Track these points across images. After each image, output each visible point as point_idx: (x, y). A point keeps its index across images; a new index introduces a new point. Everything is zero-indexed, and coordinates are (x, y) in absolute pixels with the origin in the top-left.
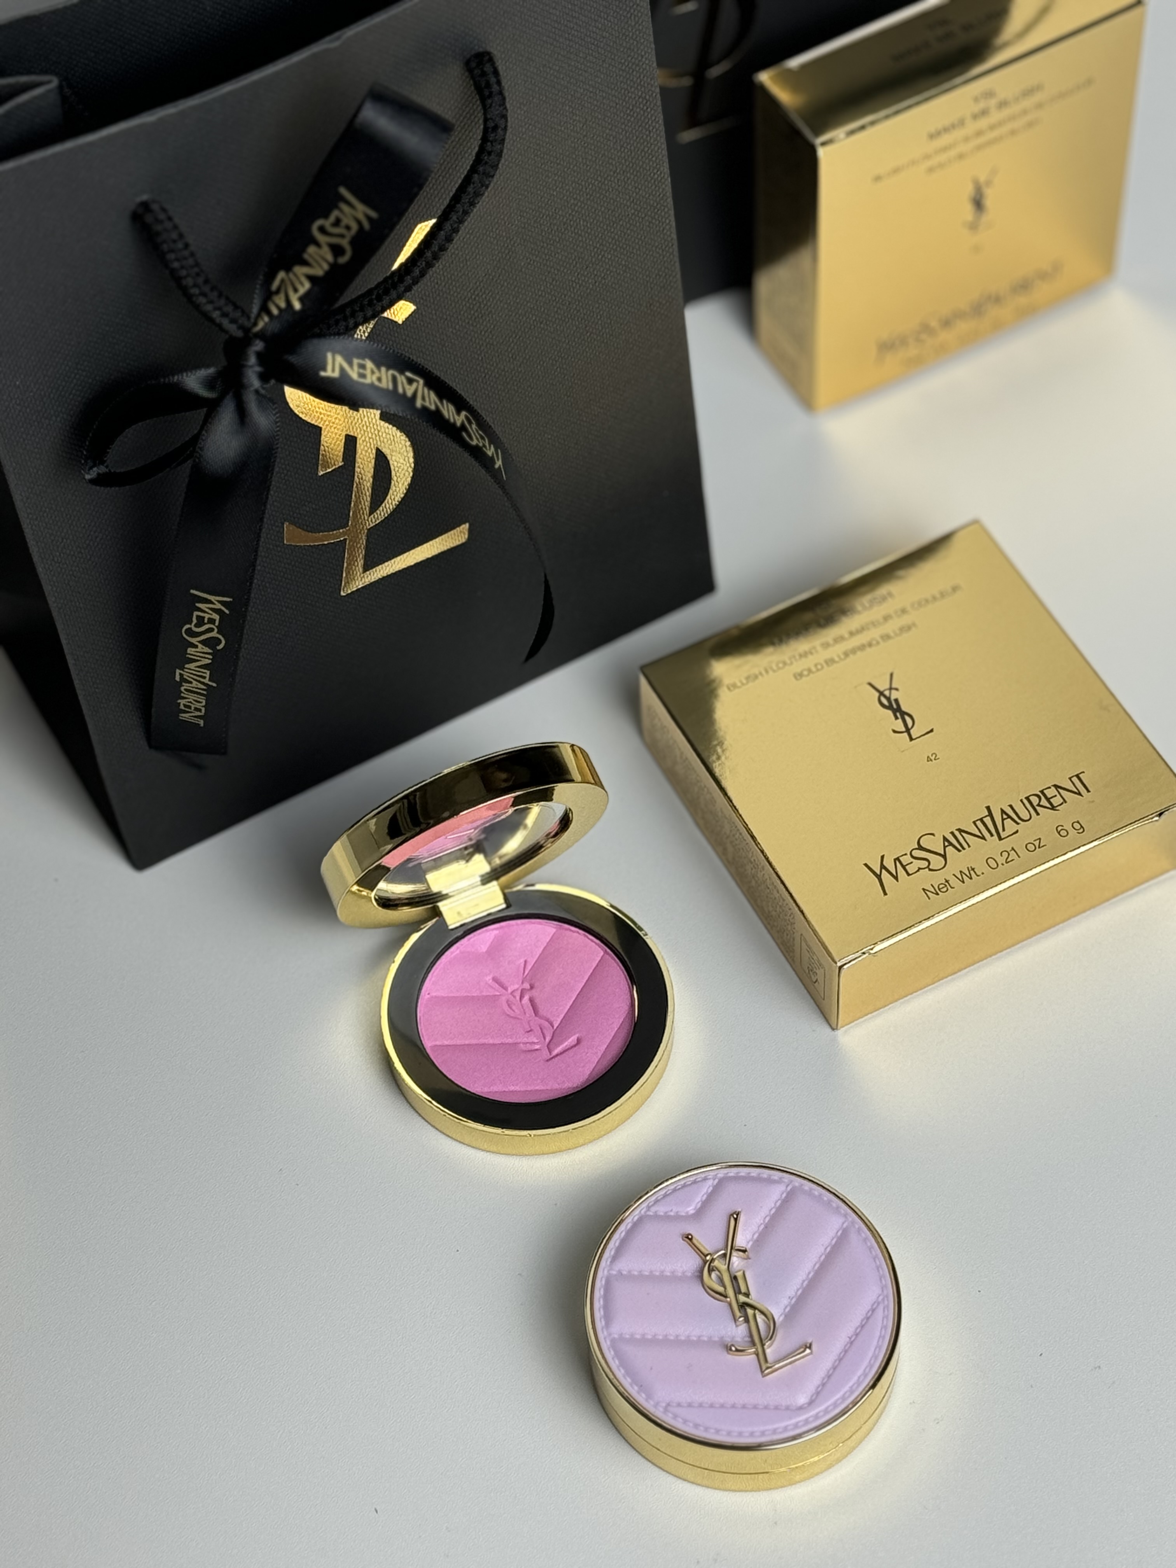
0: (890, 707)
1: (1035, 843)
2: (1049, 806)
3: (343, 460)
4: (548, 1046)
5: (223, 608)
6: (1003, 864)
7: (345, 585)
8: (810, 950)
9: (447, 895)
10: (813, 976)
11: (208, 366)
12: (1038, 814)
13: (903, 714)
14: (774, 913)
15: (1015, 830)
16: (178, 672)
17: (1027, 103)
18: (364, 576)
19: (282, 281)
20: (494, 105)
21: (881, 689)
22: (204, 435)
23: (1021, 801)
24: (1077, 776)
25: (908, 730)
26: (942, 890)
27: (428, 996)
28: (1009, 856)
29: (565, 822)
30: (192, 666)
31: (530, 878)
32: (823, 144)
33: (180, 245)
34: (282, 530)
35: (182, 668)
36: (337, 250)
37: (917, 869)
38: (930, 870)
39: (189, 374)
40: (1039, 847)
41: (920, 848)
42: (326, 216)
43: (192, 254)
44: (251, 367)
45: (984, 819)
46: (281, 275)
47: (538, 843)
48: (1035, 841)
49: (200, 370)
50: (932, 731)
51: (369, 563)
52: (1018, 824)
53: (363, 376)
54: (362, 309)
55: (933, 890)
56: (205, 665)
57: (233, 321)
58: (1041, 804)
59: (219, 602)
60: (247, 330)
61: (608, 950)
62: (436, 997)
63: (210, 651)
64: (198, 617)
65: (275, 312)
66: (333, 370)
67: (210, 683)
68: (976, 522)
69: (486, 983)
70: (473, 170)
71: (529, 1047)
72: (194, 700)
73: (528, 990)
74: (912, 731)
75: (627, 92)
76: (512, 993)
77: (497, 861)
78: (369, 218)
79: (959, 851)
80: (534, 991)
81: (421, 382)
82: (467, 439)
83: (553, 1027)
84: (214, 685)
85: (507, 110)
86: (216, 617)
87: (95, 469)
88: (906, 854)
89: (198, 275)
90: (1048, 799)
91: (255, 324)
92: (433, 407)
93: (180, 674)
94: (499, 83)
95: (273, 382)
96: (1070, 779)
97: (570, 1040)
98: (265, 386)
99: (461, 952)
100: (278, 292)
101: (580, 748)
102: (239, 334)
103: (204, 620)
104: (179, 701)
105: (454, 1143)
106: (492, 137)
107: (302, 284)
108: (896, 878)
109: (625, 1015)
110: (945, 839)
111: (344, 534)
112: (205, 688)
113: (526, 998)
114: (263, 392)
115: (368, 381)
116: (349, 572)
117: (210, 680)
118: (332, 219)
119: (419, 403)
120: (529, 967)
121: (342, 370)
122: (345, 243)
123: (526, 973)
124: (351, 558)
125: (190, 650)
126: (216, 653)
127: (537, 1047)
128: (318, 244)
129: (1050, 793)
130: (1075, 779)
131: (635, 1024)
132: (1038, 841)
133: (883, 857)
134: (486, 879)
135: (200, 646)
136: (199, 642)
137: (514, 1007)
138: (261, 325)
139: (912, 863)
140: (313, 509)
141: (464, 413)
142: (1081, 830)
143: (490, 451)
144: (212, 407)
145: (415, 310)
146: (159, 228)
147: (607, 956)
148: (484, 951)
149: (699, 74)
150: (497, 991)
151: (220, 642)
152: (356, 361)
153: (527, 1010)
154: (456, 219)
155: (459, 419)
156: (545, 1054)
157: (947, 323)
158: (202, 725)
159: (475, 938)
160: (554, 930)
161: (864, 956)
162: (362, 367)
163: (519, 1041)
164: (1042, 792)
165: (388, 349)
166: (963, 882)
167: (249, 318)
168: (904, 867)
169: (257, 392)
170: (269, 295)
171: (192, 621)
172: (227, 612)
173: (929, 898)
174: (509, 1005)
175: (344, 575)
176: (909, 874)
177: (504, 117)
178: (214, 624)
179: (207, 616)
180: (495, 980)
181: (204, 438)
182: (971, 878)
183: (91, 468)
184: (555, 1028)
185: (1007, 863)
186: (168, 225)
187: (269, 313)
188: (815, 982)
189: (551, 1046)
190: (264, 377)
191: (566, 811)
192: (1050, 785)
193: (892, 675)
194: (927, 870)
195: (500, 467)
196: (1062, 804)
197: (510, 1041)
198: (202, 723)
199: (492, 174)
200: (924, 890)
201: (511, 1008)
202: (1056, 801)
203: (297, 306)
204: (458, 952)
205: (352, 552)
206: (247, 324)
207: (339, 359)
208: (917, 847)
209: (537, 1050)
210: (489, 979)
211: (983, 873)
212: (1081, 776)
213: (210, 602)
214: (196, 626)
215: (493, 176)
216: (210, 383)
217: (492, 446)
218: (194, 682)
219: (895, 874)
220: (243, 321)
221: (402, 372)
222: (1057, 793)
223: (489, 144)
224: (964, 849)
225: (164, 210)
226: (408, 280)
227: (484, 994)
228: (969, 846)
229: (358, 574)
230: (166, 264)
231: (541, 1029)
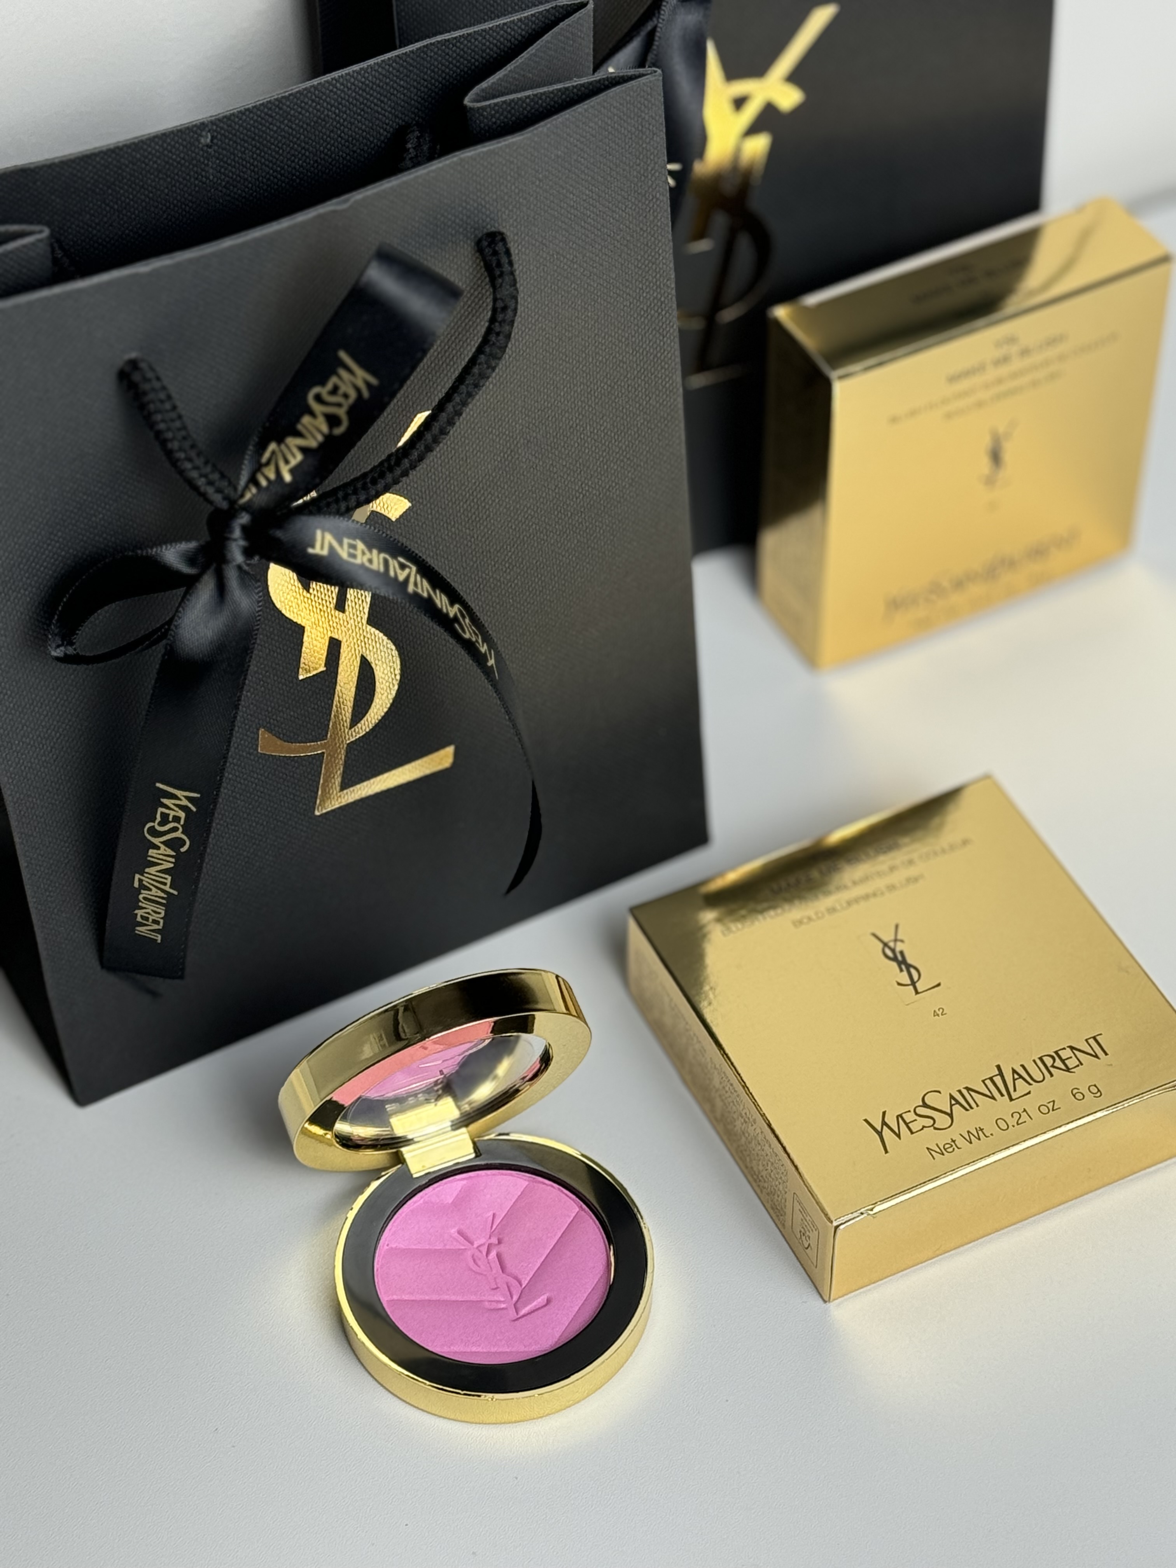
0: (895, 959)
1: (1048, 1105)
2: (1063, 1067)
3: (326, 665)
4: (515, 1305)
5: (190, 805)
6: (1013, 1126)
7: (320, 804)
8: (803, 1210)
9: (412, 1140)
10: (805, 1241)
11: (188, 540)
12: (1052, 1075)
13: (909, 966)
14: (764, 1173)
15: (1027, 1091)
16: (137, 876)
17: (1051, 353)
18: (340, 796)
19: (273, 453)
20: (504, 284)
21: (886, 940)
22: (180, 612)
23: (1034, 1061)
24: (1094, 1038)
25: (913, 983)
26: (948, 1150)
27: (386, 1247)
28: (1020, 1116)
29: (546, 1059)
30: (152, 870)
31: (501, 1128)
32: (841, 378)
33: (168, 406)
34: (256, 736)
35: (142, 873)
36: (332, 420)
37: (921, 1127)
38: (936, 1129)
39: (169, 547)
40: (1053, 1110)
41: (925, 1105)
42: (323, 383)
43: (180, 417)
44: (235, 540)
45: (994, 1078)
46: (273, 446)
47: (515, 1086)
48: (1049, 1103)
49: (181, 543)
50: (939, 985)
51: (346, 781)
52: (1030, 1084)
53: (354, 556)
54: (355, 492)
55: (938, 1150)
56: (167, 869)
57: (219, 491)
58: (1055, 1064)
59: (186, 797)
60: (232, 502)
61: (584, 1206)
62: (396, 1248)
63: (174, 854)
64: (162, 813)
65: (264, 483)
66: (322, 547)
67: (172, 891)
68: (987, 777)
69: (451, 1237)
70: (480, 350)
71: (494, 1306)
72: (153, 911)
73: (496, 1245)
74: (917, 985)
75: (641, 291)
76: (478, 1247)
77: (467, 1108)
78: (368, 385)
79: (967, 1110)
80: (502, 1245)
81: (414, 569)
82: (460, 631)
83: (521, 1285)
84: (175, 893)
85: (518, 292)
86: (182, 815)
87: (62, 648)
88: (909, 1111)
89: (184, 438)
90: (1063, 1061)
91: (242, 496)
92: (425, 595)
93: (140, 881)
94: (511, 263)
95: (257, 558)
96: (1086, 1040)
97: (539, 1300)
98: (248, 562)
99: (425, 1202)
100: (268, 463)
101: (563, 980)
102: (225, 505)
103: (168, 818)
104: (136, 912)
105: (409, 1408)
106: (500, 317)
107: (294, 456)
108: (899, 1136)
109: (599, 1276)
110: (952, 1097)
111: (323, 747)
112: (165, 896)
113: (493, 1254)
114: (246, 568)
115: (358, 561)
116: (325, 790)
117: (171, 887)
118: (330, 386)
119: (411, 588)
120: (497, 1221)
121: (331, 548)
122: (342, 412)
123: (494, 1227)
124: (328, 774)
125: (152, 852)
126: (178, 857)
127: (503, 1306)
128: (312, 414)
129: (1064, 1054)
130: (1092, 1041)
131: (611, 1287)
132: (1052, 1103)
133: (884, 1113)
134: (457, 1125)
135: (162, 847)
136: (162, 843)
137: (479, 1263)
138: (248, 496)
139: (915, 1120)
140: (291, 716)
141: (457, 606)
142: (1099, 1094)
143: (484, 649)
144: (189, 583)
145: (410, 507)
146: (146, 387)
147: (583, 1213)
148: (450, 1202)
149: (710, 317)
150: (462, 1244)
151: (184, 843)
152: (346, 541)
153: (493, 1265)
154: (459, 401)
155: (453, 611)
156: (512, 1314)
157: (959, 584)
158: (159, 941)
159: (441, 1187)
160: (527, 1183)
161: (862, 1217)
162: (354, 547)
163: (484, 1298)
164: (1056, 1052)
165: (381, 532)
166: (971, 1143)
167: (235, 489)
168: (907, 1124)
169: (239, 567)
170: (259, 467)
171: (156, 818)
172: (194, 809)
173: (934, 1158)
174: (474, 1261)
175: (320, 793)
176: (912, 1133)
177: (515, 298)
178: (179, 822)
179: (172, 813)
180: (460, 1233)
181: (180, 615)
182: (979, 1139)
183: (58, 646)
184: (523, 1286)
185: (1018, 1124)
186: (157, 385)
187: (257, 484)
188: (807, 1248)
189: (518, 1305)
190: (248, 553)
191: (546, 1046)
192: (1065, 1047)
193: (897, 927)
194: (932, 1128)
195: (492, 665)
196: (1078, 1066)
197: (473, 1298)
198: (159, 938)
199: (499, 355)
200: (928, 1149)
201: (477, 1264)
202: (1071, 1063)
203: (288, 478)
204: (422, 1201)
205: (329, 768)
206: (232, 495)
207: (329, 537)
208: (921, 1104)
209: (503, 1309)
210: (453, 1231)
211: (992, 1135)
212: (1098, 1038)
213: (176, 798)
214: (160, 824)
215: (500, 359)
216: (191, 559)
217: (485, 645)
218: (154, 889)
219: (897, 1131)
220: (228, 491)
221: (394, 557)
222: (1072, 1055)
223: (497, 324)
224: (972, 1108)
225: (152, 369)
226: (406, 463)
227: (448, 1247)
228: (977, 1106)
229: (335, 792)
230: (151, 425)
231: (508, 1287)
